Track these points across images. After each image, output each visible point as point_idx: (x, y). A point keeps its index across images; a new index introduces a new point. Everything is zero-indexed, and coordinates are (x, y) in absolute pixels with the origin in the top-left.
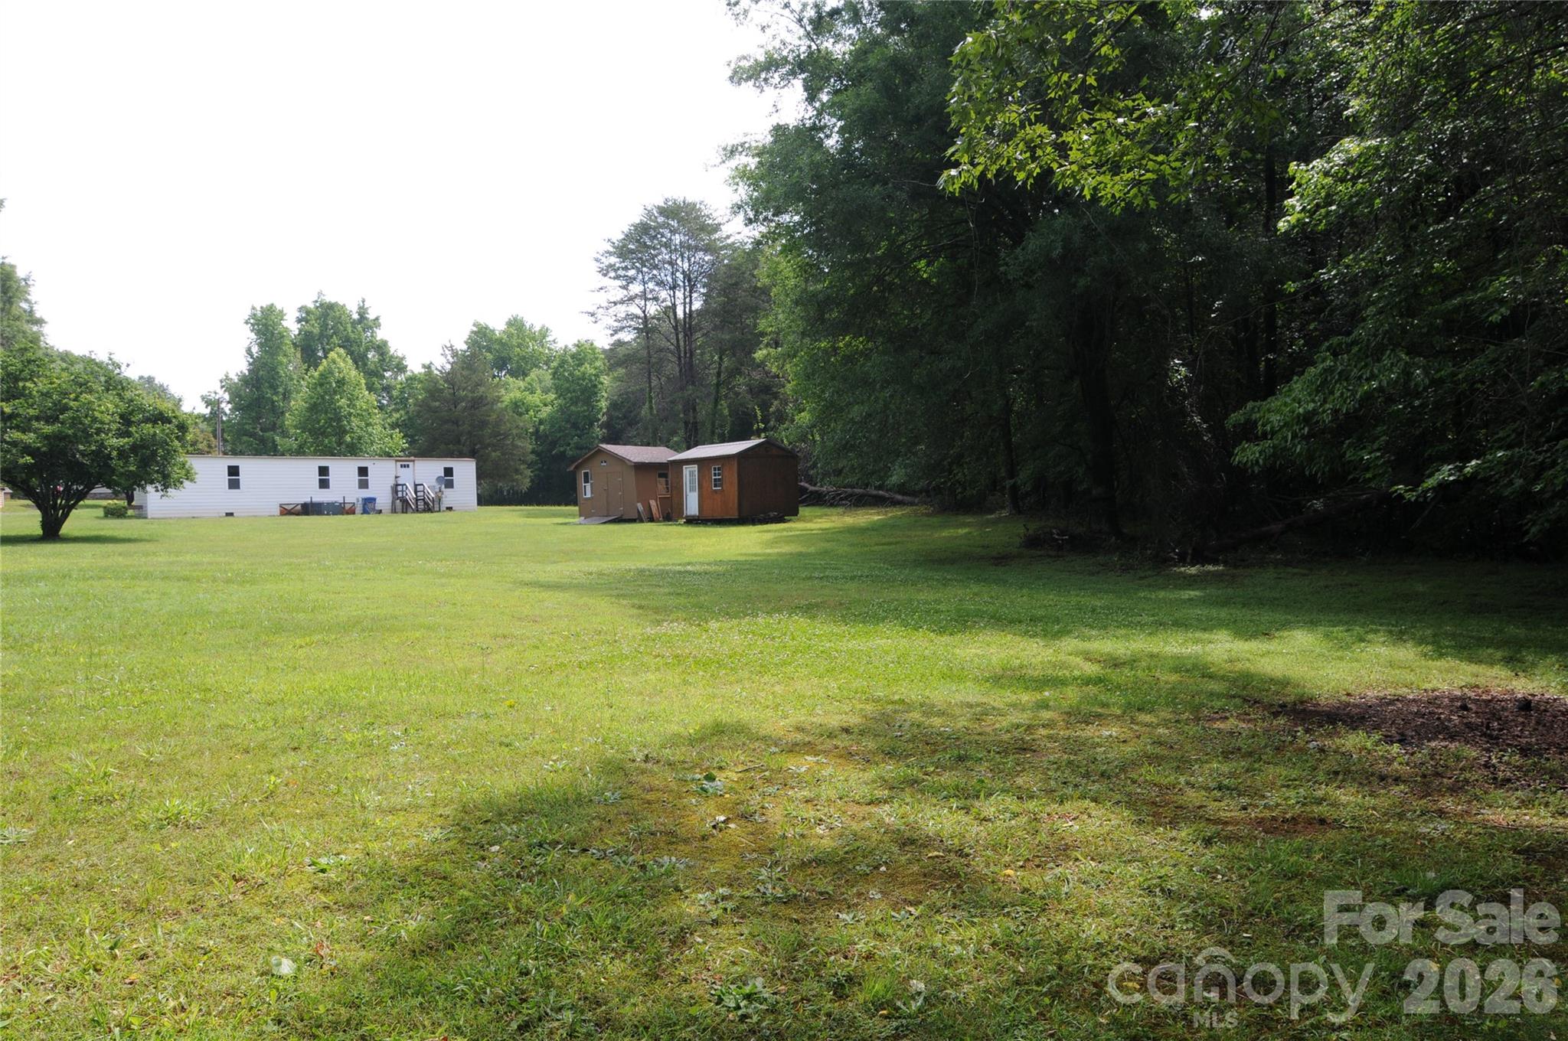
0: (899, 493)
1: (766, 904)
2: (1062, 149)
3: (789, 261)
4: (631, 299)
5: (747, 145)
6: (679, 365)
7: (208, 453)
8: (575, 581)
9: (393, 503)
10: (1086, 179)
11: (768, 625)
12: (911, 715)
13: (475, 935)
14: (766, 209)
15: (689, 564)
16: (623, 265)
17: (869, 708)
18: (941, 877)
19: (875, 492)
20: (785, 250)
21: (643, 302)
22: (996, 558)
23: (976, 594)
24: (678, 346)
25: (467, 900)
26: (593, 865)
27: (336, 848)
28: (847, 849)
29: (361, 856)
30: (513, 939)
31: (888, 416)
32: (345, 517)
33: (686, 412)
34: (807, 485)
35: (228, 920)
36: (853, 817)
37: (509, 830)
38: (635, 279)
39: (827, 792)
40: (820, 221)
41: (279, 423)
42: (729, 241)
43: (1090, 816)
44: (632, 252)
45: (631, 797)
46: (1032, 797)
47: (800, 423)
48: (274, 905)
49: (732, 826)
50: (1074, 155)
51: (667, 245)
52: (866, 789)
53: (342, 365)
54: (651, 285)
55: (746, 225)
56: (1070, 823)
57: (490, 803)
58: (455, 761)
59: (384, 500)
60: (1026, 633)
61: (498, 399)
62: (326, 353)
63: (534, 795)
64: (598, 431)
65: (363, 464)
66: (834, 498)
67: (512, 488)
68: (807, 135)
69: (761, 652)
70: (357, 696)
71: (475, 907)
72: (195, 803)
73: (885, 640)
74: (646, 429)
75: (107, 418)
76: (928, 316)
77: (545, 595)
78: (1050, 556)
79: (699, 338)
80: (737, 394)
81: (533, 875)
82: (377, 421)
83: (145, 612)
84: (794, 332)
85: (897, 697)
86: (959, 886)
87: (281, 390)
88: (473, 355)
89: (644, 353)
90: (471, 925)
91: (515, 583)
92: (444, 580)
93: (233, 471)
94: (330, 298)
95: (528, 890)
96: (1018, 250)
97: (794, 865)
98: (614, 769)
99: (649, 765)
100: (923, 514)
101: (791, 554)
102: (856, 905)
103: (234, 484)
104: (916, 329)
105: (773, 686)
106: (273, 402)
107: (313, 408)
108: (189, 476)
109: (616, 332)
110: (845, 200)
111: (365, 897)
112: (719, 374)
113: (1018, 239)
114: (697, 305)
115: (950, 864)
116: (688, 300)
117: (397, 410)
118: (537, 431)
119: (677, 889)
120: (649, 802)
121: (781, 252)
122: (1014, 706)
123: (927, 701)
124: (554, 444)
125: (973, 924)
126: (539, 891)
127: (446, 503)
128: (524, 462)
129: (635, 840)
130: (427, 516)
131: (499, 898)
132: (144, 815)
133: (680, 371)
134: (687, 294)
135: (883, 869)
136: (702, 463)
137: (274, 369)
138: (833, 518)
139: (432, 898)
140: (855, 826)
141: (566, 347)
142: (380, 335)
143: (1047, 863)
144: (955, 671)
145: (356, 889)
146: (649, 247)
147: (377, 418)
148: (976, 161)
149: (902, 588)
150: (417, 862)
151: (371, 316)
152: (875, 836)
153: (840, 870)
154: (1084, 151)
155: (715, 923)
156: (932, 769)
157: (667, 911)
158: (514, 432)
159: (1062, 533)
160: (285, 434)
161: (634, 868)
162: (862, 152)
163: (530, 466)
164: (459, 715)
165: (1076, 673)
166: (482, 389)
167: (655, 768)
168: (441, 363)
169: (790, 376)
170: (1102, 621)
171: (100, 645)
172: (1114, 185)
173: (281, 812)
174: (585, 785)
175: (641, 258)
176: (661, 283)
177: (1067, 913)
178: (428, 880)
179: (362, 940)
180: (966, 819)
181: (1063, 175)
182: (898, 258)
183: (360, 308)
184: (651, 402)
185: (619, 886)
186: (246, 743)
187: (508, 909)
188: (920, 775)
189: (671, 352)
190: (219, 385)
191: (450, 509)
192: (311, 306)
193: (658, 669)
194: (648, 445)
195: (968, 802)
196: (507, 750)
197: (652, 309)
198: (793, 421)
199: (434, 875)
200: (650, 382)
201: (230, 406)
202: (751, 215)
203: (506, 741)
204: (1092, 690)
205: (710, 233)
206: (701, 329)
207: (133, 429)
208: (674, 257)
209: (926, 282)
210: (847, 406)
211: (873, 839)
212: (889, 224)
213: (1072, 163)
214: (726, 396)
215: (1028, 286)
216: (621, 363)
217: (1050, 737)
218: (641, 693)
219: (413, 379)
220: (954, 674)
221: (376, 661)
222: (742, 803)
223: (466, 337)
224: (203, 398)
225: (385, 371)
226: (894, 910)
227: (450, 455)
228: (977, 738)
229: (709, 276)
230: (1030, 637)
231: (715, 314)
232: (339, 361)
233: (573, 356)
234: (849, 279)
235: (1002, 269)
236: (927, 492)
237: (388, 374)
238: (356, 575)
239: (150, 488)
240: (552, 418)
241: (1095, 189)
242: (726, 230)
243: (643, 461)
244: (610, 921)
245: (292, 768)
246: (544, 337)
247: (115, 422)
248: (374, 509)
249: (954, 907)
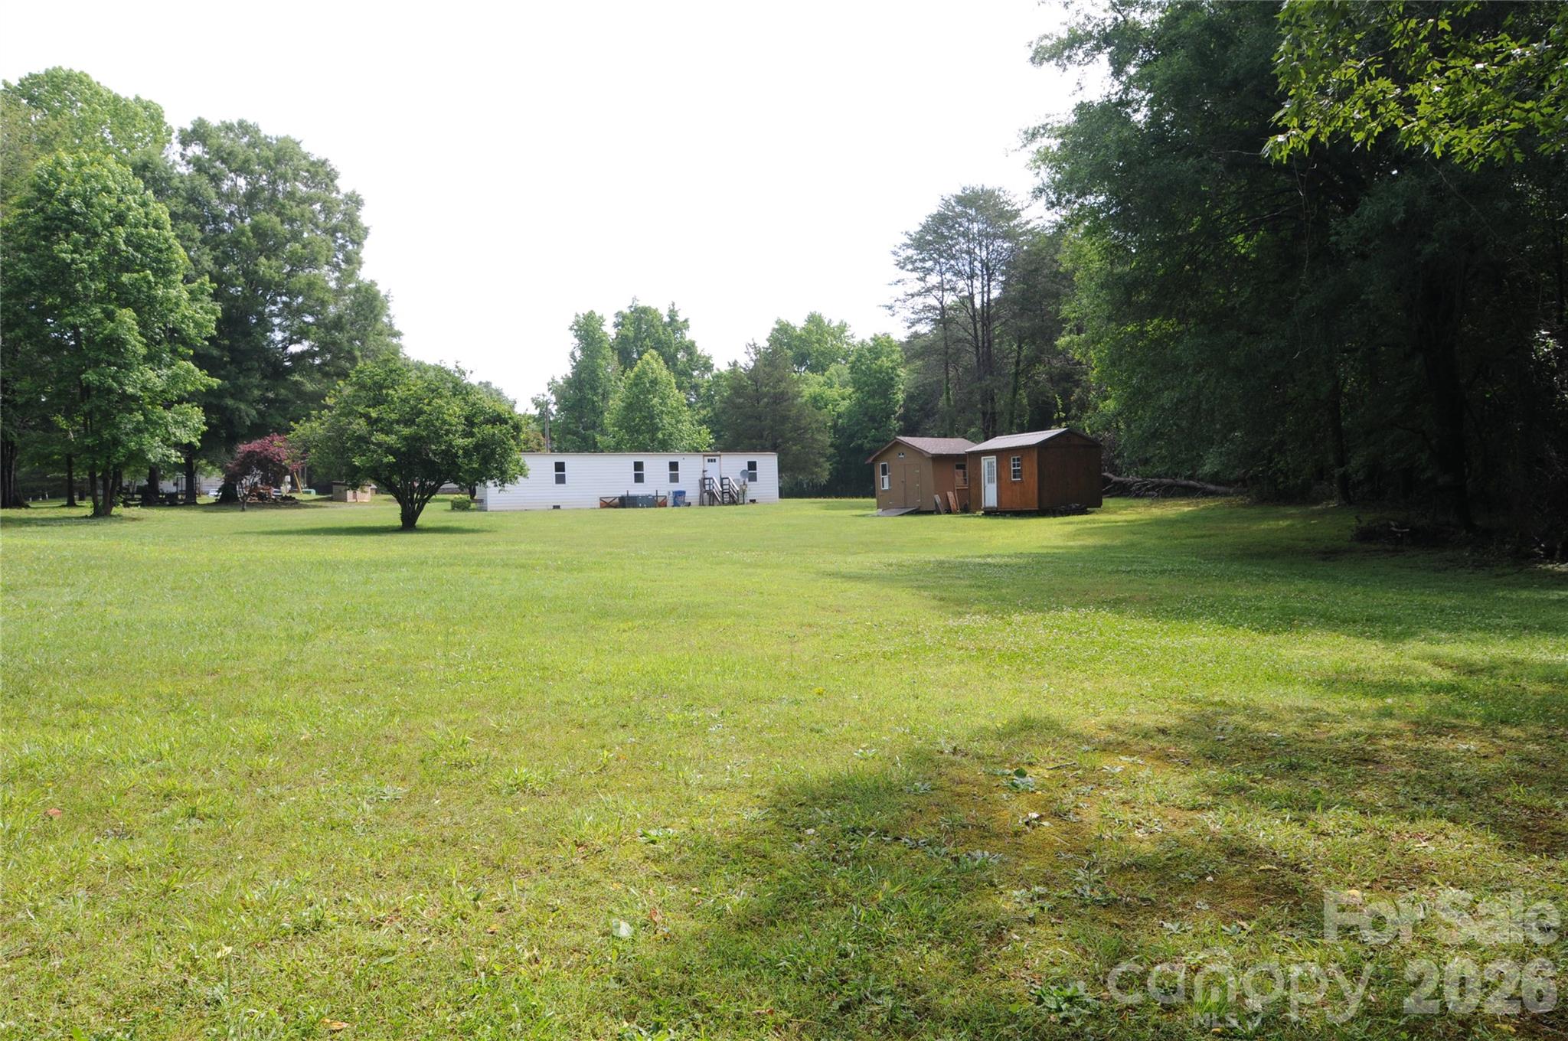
0: (1212, 482)
1: (1085, 906)
2: (1409, 104)
3: (1094, 244)
4: (929, 290)
5: (1049, 127)
6: (977, 355)
7: (538, 450)
8: (876, 572)
9: (701, 496)
10: (1437, 135)
11: (1074, 620)
12: (1234, 717)
13: (795, 914)
14: (1070, 191)
15: (989, 556)
16: (920, 257)
17: (1187, 709)
18: (1276, 893)
19: (1185, 482)
20: (1090, 232)
21: (940, 293)
22: (1325, 553)
23: (1301, 591)
24: (976, 337)
25: (786, 879)
26: (906, 853)
27: (664, 821)
28: (1169, 855)
29: (687, 830)
30: (833, 919)
31: (1201, 402)
32: (658, 509)
33: (984, 402)
34: (1110, 476)
35: (573, 882)
36: (1174, 822)
37: (822, 814)
38: (932, 270)
39: (1144, 794)
40: (1128, 199)
41: (598, 421)
42: (1029, 227)
43: (1447, 837)
44: (929, 243)
45: (942, 789)
46: (1377, 813)
47: (1105, 411)
48: (611, 870)
49: (1046, 823)
50: (1422, 109)
51: (965, 235)
52: (1187, 794)
53: (655, 365)
54: (948, 276)
55: (1048, 209)
56: (1424, 844)
57: (804, 788)
58: (770, 744)
59: (693, 493)
60: (1362, 633)
61: (799, 394)
62: (640, 354)
63: (845, 781)
64: (895, 424)
65: (674, 459)
66: (1139, 489)
67: (812, 480)
68: (1112, 112)
69: (1068, 647)
70: (677, 679)
71: (794, 887)
72: (540, 772)
73: (1201, 638)
74: (943, 421)
75: (454, 421)
76: (1247, 295)
77: (847, 585)
78: (1387, 551)
79: (997, 328)
80: (1037, 383)
81: (848, 861)
82: (686, 418)
83: (490, 596)
84: (1099, 317)
85: (1217, 699)
86: (1296, 903)
87: (600, 391)
88: (775, 352)
89: (942, 344)
90: (791, 904)
91: (817, 573)
92: (750, 570)
93: (560, 467)
94: (641, 304)
95: (844, 874)
96: (1351, 218)
97: (1112, 867)
98: (921, 758)
99: (958, 758)
100: (1239, 506)
101: (1095, 547)
102: (1181, 915)
103: (560, 480)
104: (1233, 309)
105: (1081, 682)
106: (594, 402)
107: (630, 407)
108: (523, 472)
109: (913, 324)
110: (1155, 177)
111: (690, 870)
112: (1018, 363)
113: (1351, 206)
114: (995, 293)
115: (1286, 879)
116: (986, 289)
117: (704, 408)
118: (836, 424)
119: (992, 884)
120: (959, 795)
121: (1085, 235)
122: (1352, 713)
123: (1251, 704)
124: (851, 437)
125: (1315, 945)
126: (855, 876)
127: (749, 496)
128: (823, 455)
129: (947, 832)
130: (732, 508)
131: (817, 880)
132: (497, 781)
133: (978, 361)
134: (985, 282)
135: (1210, 879)
136: (1001, 453)
137: (594, 371)
138: (1139, 510)
139: (753, 875)
140: (1176, 832)
141: (863, 341)
142: (689, 336)
143: (1397, 885)
144: (1282, 673)
145: (684, 862)
146: (946, 237)
147: (687, 415)
148: (1307, 124)
149: (1218, 583)
150: (738, 839)
151: (681, 318)
152: (1199, 844)
153: (1163, 877)
154: (1435, 104)
155: (1032, 921)
156: (1260, 776)
157: (982, 906)
158: (814, 426)
159: (1401, 526)
160: (604, 432)
161: (947, 860)
162: (1172, 124)
163: (829, 459)
164: (770, 700)
165: (1424, 679)
166: (783, 385)
167: (964, 761)
168: (746, 361)
169: (1093, 362)
170: (1452, 623)
171: (454, 625)
172: (1470, 139)
173: (613, 784)
174: (895, 774)
175: (938, 249)
176: (958, 274)
177: (1424, 942)
178: (749, 858)
179: (691, 909)
180: (1301, 832)
181: (1410, 133)
182: (1213, 234)
183: (671, 311)
184: (948, 393)
185: (932, 877)
186: (580, 718)
187: (824, 891)
188: (1247, 782)
189: (968, 342)
190: (547, 387)
191: (753, 501)
192: (627, 311)
193: (962, 661)
194: (945, 436)
195: (1303, 814)
196: (817, 735)
197: (950, 299)
198: (1096, 408)
199: (755, 854)
200: (947, 374)
201: (556, 407)
202: (1053, 198)
203: (816, 727)
204: (1444, 699)
205: (1009, 220)
206: (999, 318)
207: (475, 430)
208: (971, 246)
209: (1244, 258)
210: (1156, 392)
211: (1197, 847)
212: (1203, 197)
213: (1421, 118)
214: (1025, 385)
215: (1363, 256)
216: (918, 355)
217: (1395, 748)
218: (947, 686)
219: (719, 376)
220: (1281, 676)
221: (691, 645)
222: (1055, 800)
223: (768, 335)
224: (533, 400)
225: (693, 370)
226: (1224, 923)
227: (753, 449)
228: (1310, 745)
229: (1008, 264)
230: (1368, 638)
231: (1014, 302)
232: (652, 362)
233: (870, 350)
234: (1159, 259)
235: (1333, 239)
236: (1244, 481)
237: (695, 373)
238: (670, 564)
239: (489, 483)
240: (850, 413)
241: (1448, 145)
242: (1025, 216)
243: (940, 452)
244: (926, 911)
245: (622, 744)
246: (842, 332)
247: (461, 424)
248: (684, 502)
249: (1292, 925)
